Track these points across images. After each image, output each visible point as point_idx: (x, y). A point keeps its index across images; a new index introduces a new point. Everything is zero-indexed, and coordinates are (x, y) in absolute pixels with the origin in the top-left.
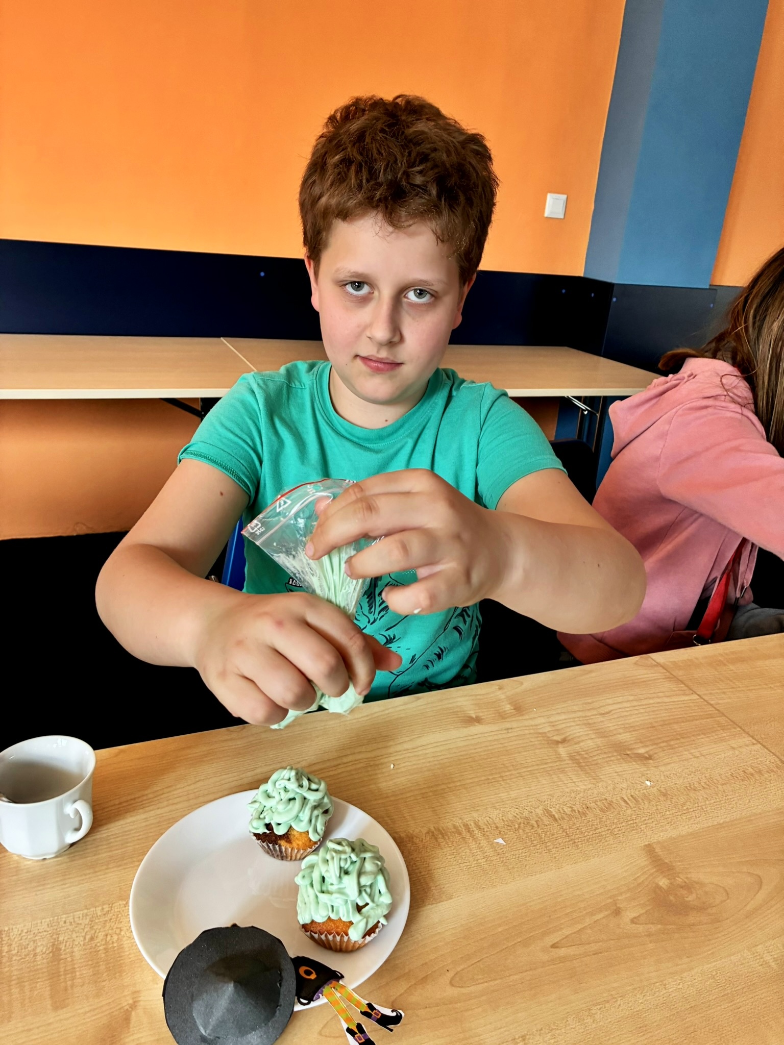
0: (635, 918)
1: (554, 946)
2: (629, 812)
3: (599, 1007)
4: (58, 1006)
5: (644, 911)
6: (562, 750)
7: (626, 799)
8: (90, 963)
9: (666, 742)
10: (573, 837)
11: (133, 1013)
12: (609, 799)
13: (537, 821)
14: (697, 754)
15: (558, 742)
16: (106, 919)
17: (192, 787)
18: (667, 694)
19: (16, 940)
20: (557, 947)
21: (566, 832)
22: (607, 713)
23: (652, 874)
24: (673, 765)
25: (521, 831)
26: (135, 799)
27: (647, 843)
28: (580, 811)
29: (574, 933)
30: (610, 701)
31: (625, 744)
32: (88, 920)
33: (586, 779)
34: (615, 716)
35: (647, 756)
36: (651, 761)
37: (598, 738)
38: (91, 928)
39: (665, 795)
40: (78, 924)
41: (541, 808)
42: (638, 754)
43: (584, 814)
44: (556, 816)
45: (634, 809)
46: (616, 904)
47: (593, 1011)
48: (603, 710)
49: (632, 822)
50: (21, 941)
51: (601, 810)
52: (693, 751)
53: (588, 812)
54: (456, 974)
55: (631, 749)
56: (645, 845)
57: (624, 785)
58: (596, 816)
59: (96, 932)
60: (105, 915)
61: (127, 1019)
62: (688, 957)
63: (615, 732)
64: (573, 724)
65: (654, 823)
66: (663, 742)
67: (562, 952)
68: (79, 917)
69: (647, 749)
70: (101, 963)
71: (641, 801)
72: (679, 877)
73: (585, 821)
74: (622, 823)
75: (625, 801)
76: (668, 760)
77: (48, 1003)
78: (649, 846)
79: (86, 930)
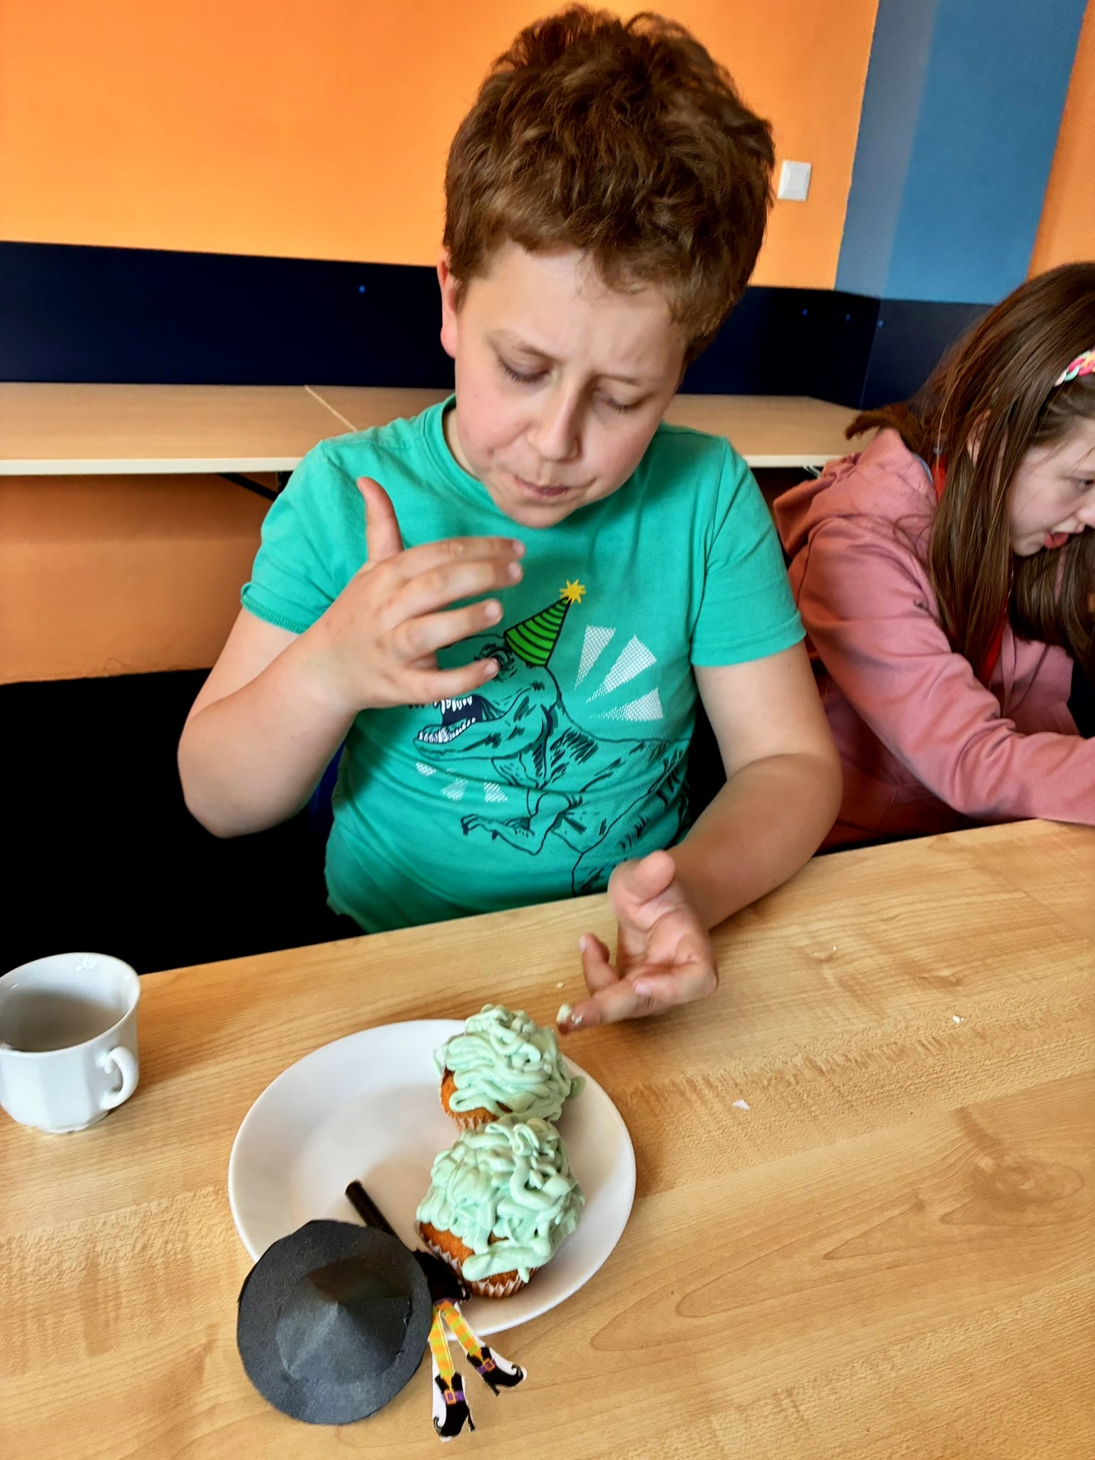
0: (946, 1215)
1: (827, 1256)
2: (930, 1061)
3: (898, 1347)
4: (96, 1348)
5: (959, 1205)
6: (828, 973)
7: (924, 1042)
8: (142, 1284)
9: (980, 959)
10: (849, 1098)
11: (208, 1359)
12: (900, 1042)
13: (795, 1076)
14: (1027, 977)
15: (820, 962)
16: (165, 1218)
17: (286, 1027)
18: (979, 890)
19: (32, 1251)
20: (832, 1258)
21: (839, 1091)
22: (892, 919)
23: (969, 1151)
24: (992, 993)
25: (772, 1090)
26: (201, 1045)
27: (959, 1106)
28: (859, 1060)
29: (858, 1237)
30: (895, 902)
31: (920, 963)
32: (138, 1220)
33: (864, 1013)
34: (904, 923)
35: (953, 979)
36: (959, 988)
37: (881, 954)
38: (144, 1232)
39: (982, 1036)
40: (123, 1227)
41: (800, 1055)
42: (938, 977)
43: (864, 1064)
44: (824, 1068)
45: (937, 1057)
46: (916, 1197)
47: (891, 1353)
48: (885, 915)
49: (935, 1076)
50: (41, 1253)
51: (889, 1058)
52: (1021, 973)
53: (869, 1062)
54: (684, 1298)
55: (930, 971)
56: (957, 1110)
57: (922, 1022)
58: (881, 1067)
59: (150, 1237)
60: (163, 1212)
61: (199, 1368)
62: (1028, 1273)
63: (904, 946)
64: (841, 934)
65: (969, 1077)
66: (977, 959)
67: (841, 1265)
68: (125, 1217)
69: (954, 970)
70: (158, 1285)
71: (947, 1046)
72: (1008, 1155)
73: (867, 1075)
74: (920, 1077)
75: (923, 1045)
76: (984, 986)
77: (82, 1345)
78: (962, 1110)
79: (135, 1236)
